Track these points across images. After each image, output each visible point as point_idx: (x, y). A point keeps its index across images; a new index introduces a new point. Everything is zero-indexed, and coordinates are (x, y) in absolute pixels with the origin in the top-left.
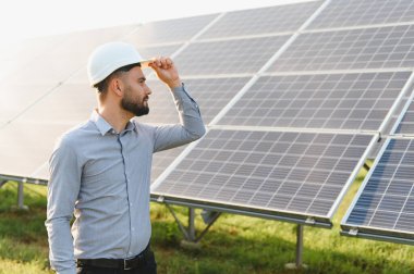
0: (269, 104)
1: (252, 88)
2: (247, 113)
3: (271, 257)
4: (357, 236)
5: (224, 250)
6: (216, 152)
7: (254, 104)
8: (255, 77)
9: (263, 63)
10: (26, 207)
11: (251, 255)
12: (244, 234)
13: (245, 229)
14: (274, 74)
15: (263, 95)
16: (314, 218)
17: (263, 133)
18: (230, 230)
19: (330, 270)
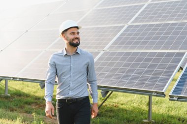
0: (133, 39)
1: (125, 31)
2: (122, 43)
3: (136, 117)
4: (177, 100)
5: (112, 114)
6: (107, 62)
7: (126, 39)
8: (126, 26)
9: (130, 19)
10: (9, 95)
11: (125, 116)
12: (121, 107)
13: (122, 104)
14: (135, 24)
15: (130, 35)
16: (156, 92)
17: (131, 53)
18: (115, 105)
19: (165, 122)
